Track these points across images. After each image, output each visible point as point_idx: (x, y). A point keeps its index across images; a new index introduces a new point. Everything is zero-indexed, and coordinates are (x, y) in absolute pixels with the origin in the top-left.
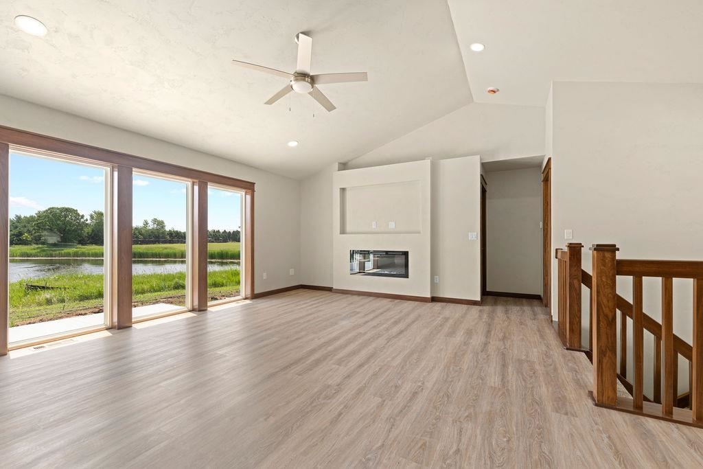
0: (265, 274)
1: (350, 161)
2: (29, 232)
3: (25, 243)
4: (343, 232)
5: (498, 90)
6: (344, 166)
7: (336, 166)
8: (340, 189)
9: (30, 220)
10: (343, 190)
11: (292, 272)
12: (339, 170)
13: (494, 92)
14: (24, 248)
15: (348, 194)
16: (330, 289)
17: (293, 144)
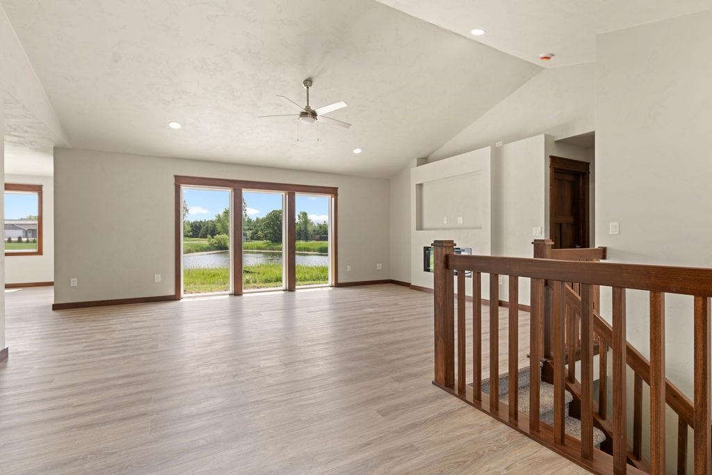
0: (349, 267)
1: (431, 154)
2: (262, 230)
3: (259, 239)
4: (420, 227)
5: (553, 55)
6: (424, 160)
7: (415, 161)
8: (417, 185)
9: (263, 220)
10: (420, 186)
11: (379, 266)
12: (418, 166)
13: (548, 58)
14: (259, 243)
15: (425, 189)
16: (408, 285)
17: (357, 151)
